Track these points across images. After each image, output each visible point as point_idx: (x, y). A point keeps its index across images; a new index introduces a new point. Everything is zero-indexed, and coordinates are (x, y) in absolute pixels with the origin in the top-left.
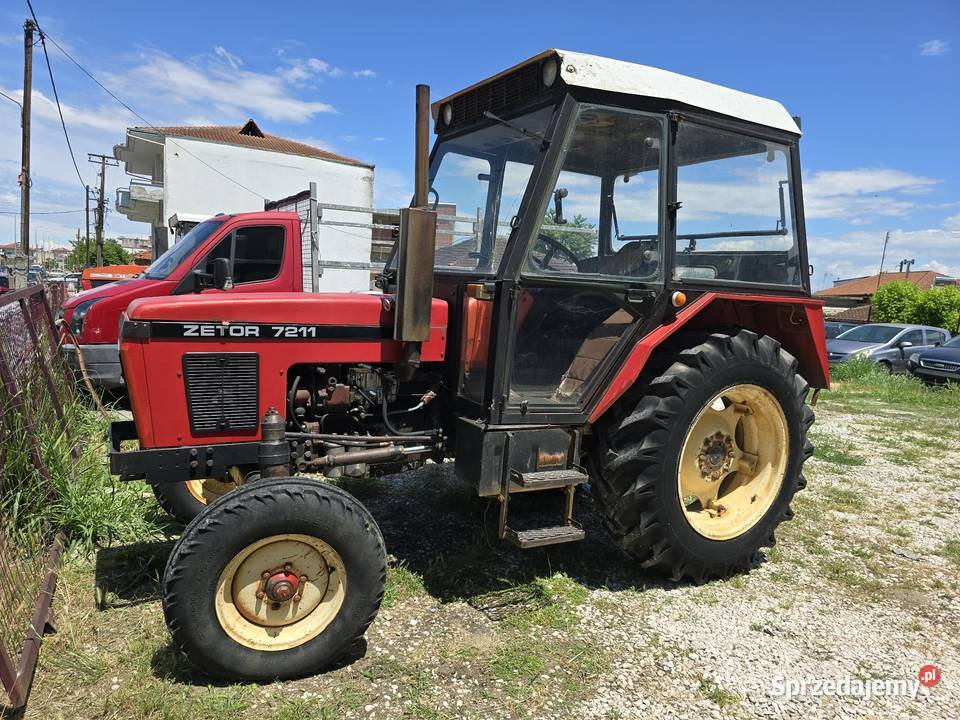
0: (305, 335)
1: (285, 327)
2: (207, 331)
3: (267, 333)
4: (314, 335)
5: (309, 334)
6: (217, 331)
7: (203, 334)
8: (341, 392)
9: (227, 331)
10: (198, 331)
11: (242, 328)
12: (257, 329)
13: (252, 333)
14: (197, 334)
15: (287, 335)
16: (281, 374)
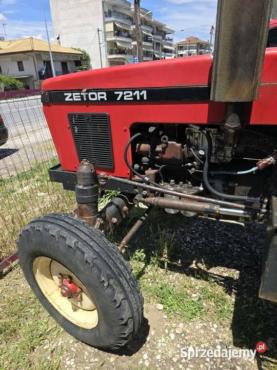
0: (138, 98)
1: (123, 91)
2: (76, 97)
3: (112, 96)
4: (145, 98)
5: (142, 97)
6: (82, 97)
7: (75, 99)
8: (173, 148)
9: (87, 96)
10: (72, 97)
11: (95, 94)
12: (104, 93)
13: (102, 97)
14: (71, 100)
15: (125, 99)
16: (125, 131)
